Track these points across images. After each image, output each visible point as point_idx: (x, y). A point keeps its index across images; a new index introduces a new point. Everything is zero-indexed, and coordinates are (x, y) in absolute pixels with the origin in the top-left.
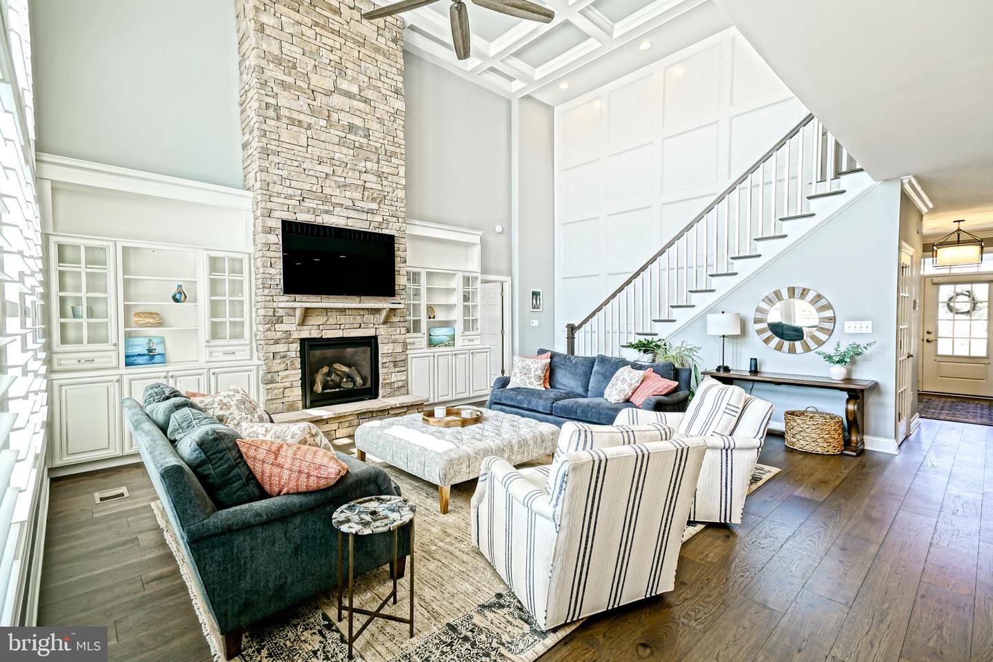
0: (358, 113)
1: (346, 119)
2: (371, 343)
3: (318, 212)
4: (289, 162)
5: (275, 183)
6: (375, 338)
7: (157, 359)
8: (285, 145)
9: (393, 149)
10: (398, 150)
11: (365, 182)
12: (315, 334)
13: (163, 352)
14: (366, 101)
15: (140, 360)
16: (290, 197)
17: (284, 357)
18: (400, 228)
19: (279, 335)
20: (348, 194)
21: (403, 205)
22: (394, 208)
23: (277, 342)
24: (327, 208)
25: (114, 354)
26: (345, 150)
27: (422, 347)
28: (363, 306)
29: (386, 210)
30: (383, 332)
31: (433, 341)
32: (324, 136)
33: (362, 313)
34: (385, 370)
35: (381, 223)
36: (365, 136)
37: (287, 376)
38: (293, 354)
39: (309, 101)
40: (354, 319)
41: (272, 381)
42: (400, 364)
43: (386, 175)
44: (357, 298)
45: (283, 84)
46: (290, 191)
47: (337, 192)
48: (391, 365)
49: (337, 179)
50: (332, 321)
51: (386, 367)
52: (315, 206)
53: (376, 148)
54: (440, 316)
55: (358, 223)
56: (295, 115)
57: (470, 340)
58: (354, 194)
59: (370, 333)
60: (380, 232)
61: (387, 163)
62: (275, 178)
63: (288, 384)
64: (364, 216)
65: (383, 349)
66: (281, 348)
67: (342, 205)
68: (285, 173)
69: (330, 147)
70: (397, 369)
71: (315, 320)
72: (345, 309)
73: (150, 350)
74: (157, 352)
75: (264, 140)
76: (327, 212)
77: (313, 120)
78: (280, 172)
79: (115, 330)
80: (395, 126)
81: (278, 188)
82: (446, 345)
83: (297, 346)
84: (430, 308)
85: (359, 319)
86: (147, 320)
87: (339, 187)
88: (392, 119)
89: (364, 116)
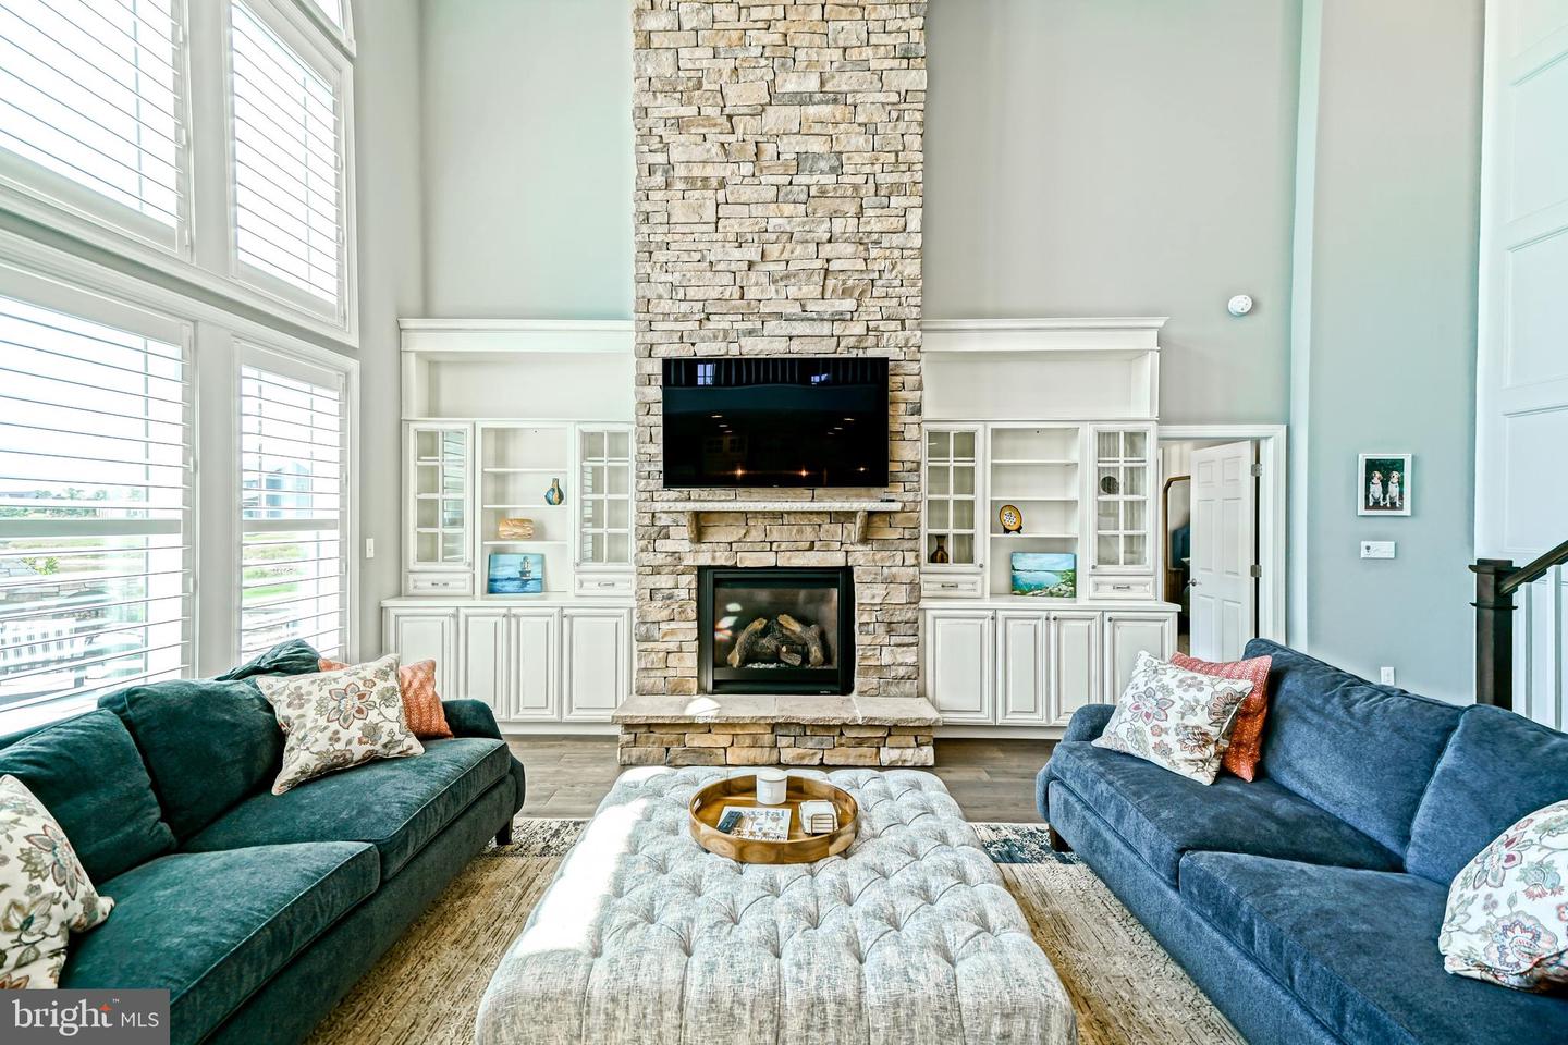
0: (817, 128)
1: (789, 148)
2: (842, 577)
3: (732, 336)
4: (685, 257)
5: (660, 297)
6: (847, 571)
7: (531, 586)
8: (679, 229)
9: (894, 178)
10: (906, 178)
11: (828, 261)
12: (722, 559)
13: (539, 576)
14: (835, 101)
15: (510, 586)
16: (684, 317)
17: (670, 597)
18: (907, 340)
19: (660, 559)
20: (793, 291)
21: (914, 291)
22: (895, 302)
23: (656, 570)
24: (749, 325)
25: (468, 576)
26: (788, 209)
27: (978, 593)
28: (815, 506)
29: (872, 307)
30: (862, 559)
31: (1021, 582)
32: (747, 194)
33: (816, 520)
34: (867, 639)
35: (861, 338)
36: (833, 170)
37: (673, 632)
38: (683, 594)
39: (723, 138)
40: (800, 532)
41: (647, 638)
42: (902, 628)
43: (875, 237)
44: (808, 493)
45: (679, 124)
46: (684, 307)
47: (771, 291)
48: (881, 629)
49: (771, 267)
50: (756, 535)
51: (867, 633)
52: (727, 326)
53: (856, 187)
54: (1041, 527)
55: (813, 342)
56: (697, 171)
57: (1118, 587)
58: (805, 289)
59: (837, 560)
60: (861, 355)
61: (879, 212)
62: (661, 289)
63: (673, 646)
64: (826, 329)
65: (862, 595)
66: (664, 581)
67: (779, 316)
68: (676, 278)
69: (758, 211)
70: (895, 640)
71: (720, 535)
72: (782, 513)
73: (523, 573)
74: (532, 576)
75: (645, 229)
76: (751, 333)
77: (727, 171)
78: (669, 278)
79: (470, 542)
80: (902, 126)
81: (665, 306)
82: (1051, 594)
83: (689, 580)
84: (1001, 508)
85: (809, 534)
86: (516, 530)
87: (775, 282)
88: (894, 115)
89: (830, 129)
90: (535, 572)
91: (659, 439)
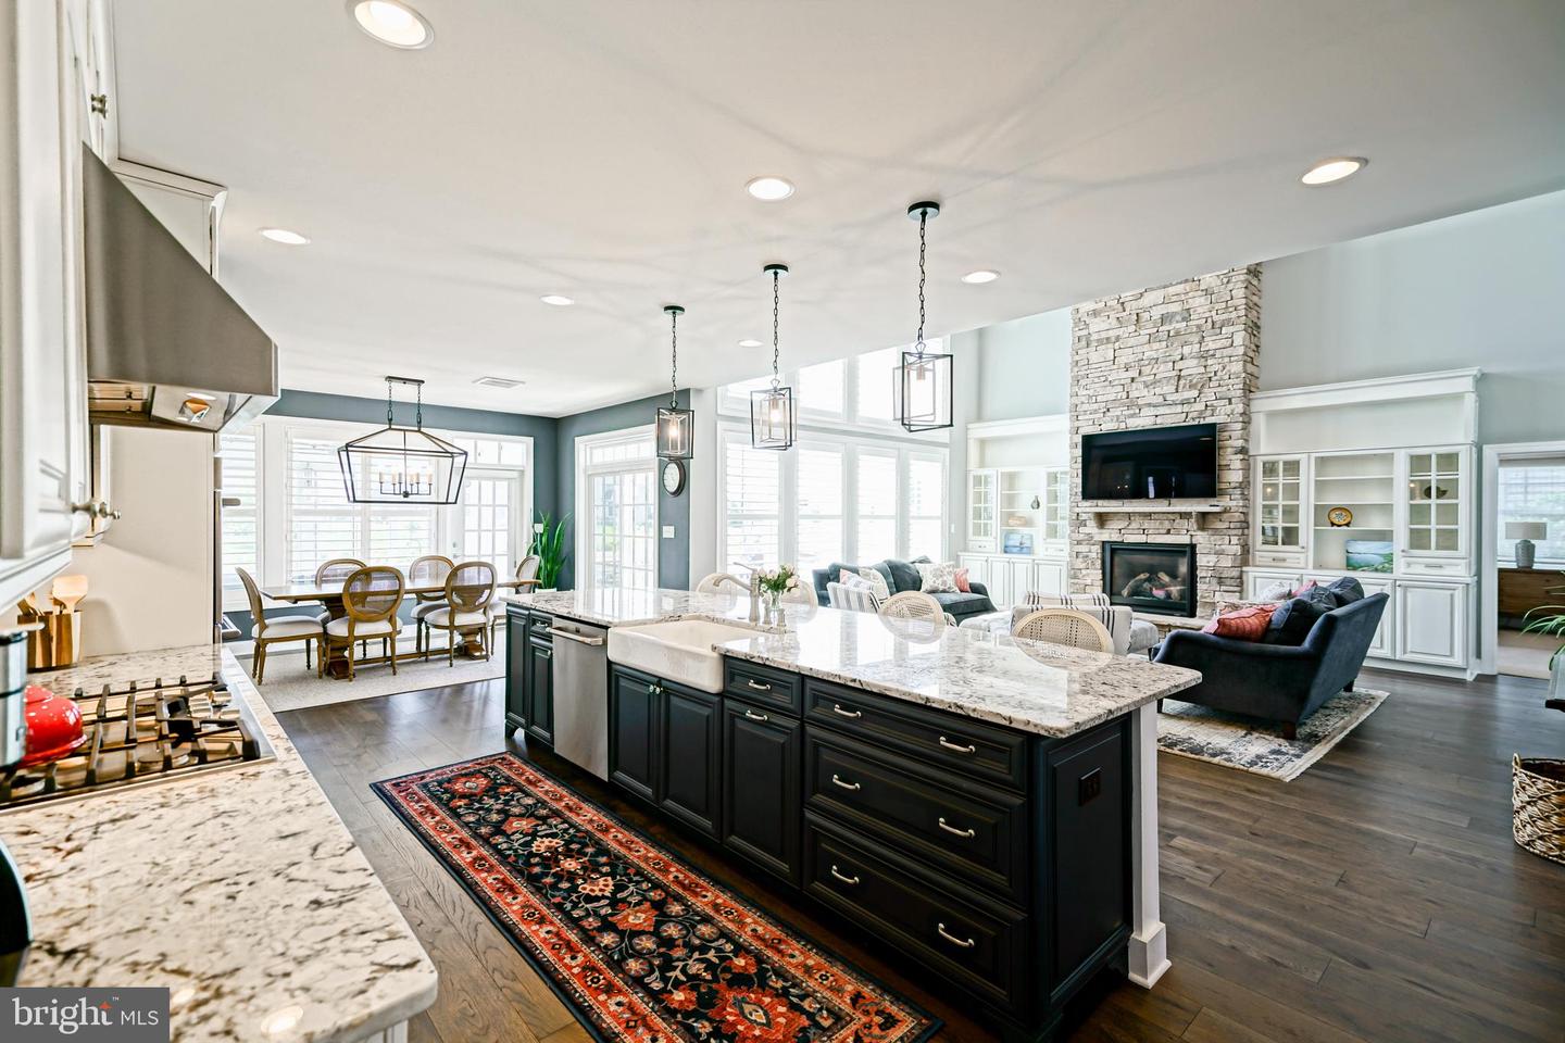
0: (1174, 299)
1: (1157, 313)
2: (1190, 551)
3: (1122, 418)
4: (1096, 380)
5: (1083, 403)
6: (1193, 547)
7: (1025, 550)
8: (1094, 366)
9: (1225, 316)
10: (1234, 315)
11: (1180, 370)
12: (1115, 537)
13: (1030, 545)
15: (1015, 550)
16: (1096, 412)
17: (1087, 556)
18: (1233, 411)
19: (1081, 537)
20: (1158, 391)
21: (1237, 381)
22: (1225, 388)
23: (1079, 543)
24: (1132, 412)
25: (994, 544)
26: (1156, 346)
27: (1302, 565)
28: (1171, 509)
29: (1209, 395)
30: (1202, 539)
31: (1351, 562)
32: (1132, 342)
33: (1172, 517)
34: (1205, 587)
35: (1201, 412)
36: (1184, 319)
37: (1088, 575)
38: (1094, 555)
39: (1118, 315)
40: (1161, 523)
41: (1075, 577)
42: (1228, 582)
43: (1211, 353)
44: (1167, 502)
45: (1095, 313)
46: (1096, 406)
47: (1145, 392)
48: (1214, 581)
49: (1145, 379)
50: (1134, 525)
51: (1205, 583)
52: (1119, 413)
53: (1198, 327)
54: (1369, 523)
55: (1171, 418)
56: (1104, 335)
57: (1428, 566)
58: (1165, 388)
59: (1185, 540)
60: (1202, 422)
61: (1215, 338)
62: (1084, 399)
63: (1089, 582)
64: (1179, 409)
65: (1201, 560)
66: (1083, 548)
67: (1149, 405)
68: (1091, 392)
69: (1139, 349)
70: (1223, 588)
71: (1115, 525)
72: (1150, 514)
73: (1021, 544)
74: (1026, 545)
75: (1076, 369)
76: (1132, 416)
77: (1120, 332)
78: (1087, 392)
79: (995, 525)
80: (1230, 286)
81: (1085, 407)
82: (1376, 570)
83: (1097, 549)
84: (1342, 511)
85: (1167, 525)
86: (1018, 522)
87: (1147, 387)
88: (1225, 280)
89: (1183, 297)
90: (1027, 543)
91: (1080, 475)
